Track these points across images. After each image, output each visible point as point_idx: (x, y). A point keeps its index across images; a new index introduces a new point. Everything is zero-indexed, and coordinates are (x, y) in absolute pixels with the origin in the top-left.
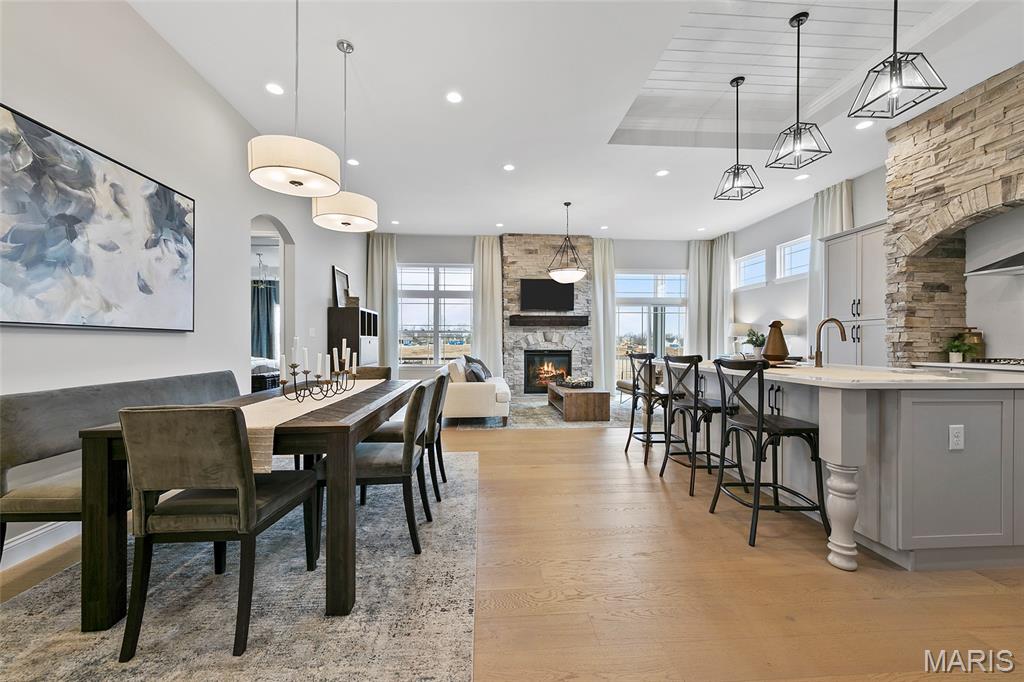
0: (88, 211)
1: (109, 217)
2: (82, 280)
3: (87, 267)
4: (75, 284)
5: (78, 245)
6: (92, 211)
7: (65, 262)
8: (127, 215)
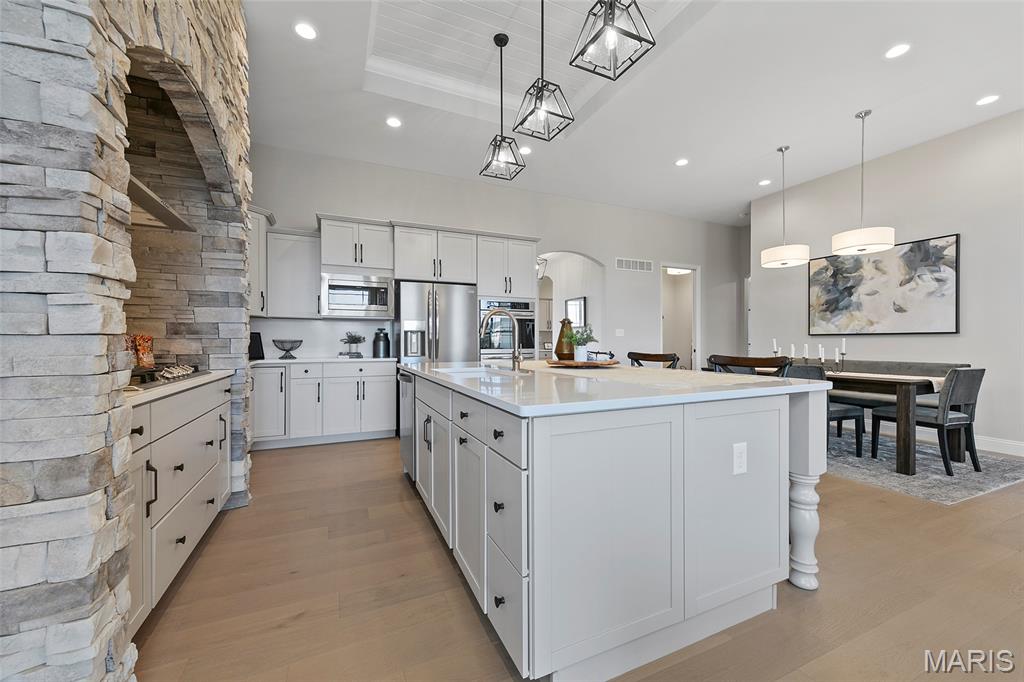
0: (859, 281)
1: (872, 278)
2: (856, 313)
3: (859, 306)
4: (852, 315)
5: (854, 298)
6: (861, 280)
7: (846, 308)
8: (884, 273)
